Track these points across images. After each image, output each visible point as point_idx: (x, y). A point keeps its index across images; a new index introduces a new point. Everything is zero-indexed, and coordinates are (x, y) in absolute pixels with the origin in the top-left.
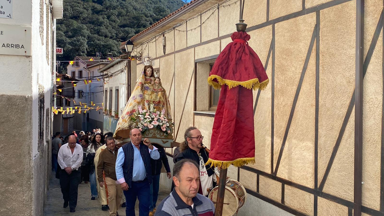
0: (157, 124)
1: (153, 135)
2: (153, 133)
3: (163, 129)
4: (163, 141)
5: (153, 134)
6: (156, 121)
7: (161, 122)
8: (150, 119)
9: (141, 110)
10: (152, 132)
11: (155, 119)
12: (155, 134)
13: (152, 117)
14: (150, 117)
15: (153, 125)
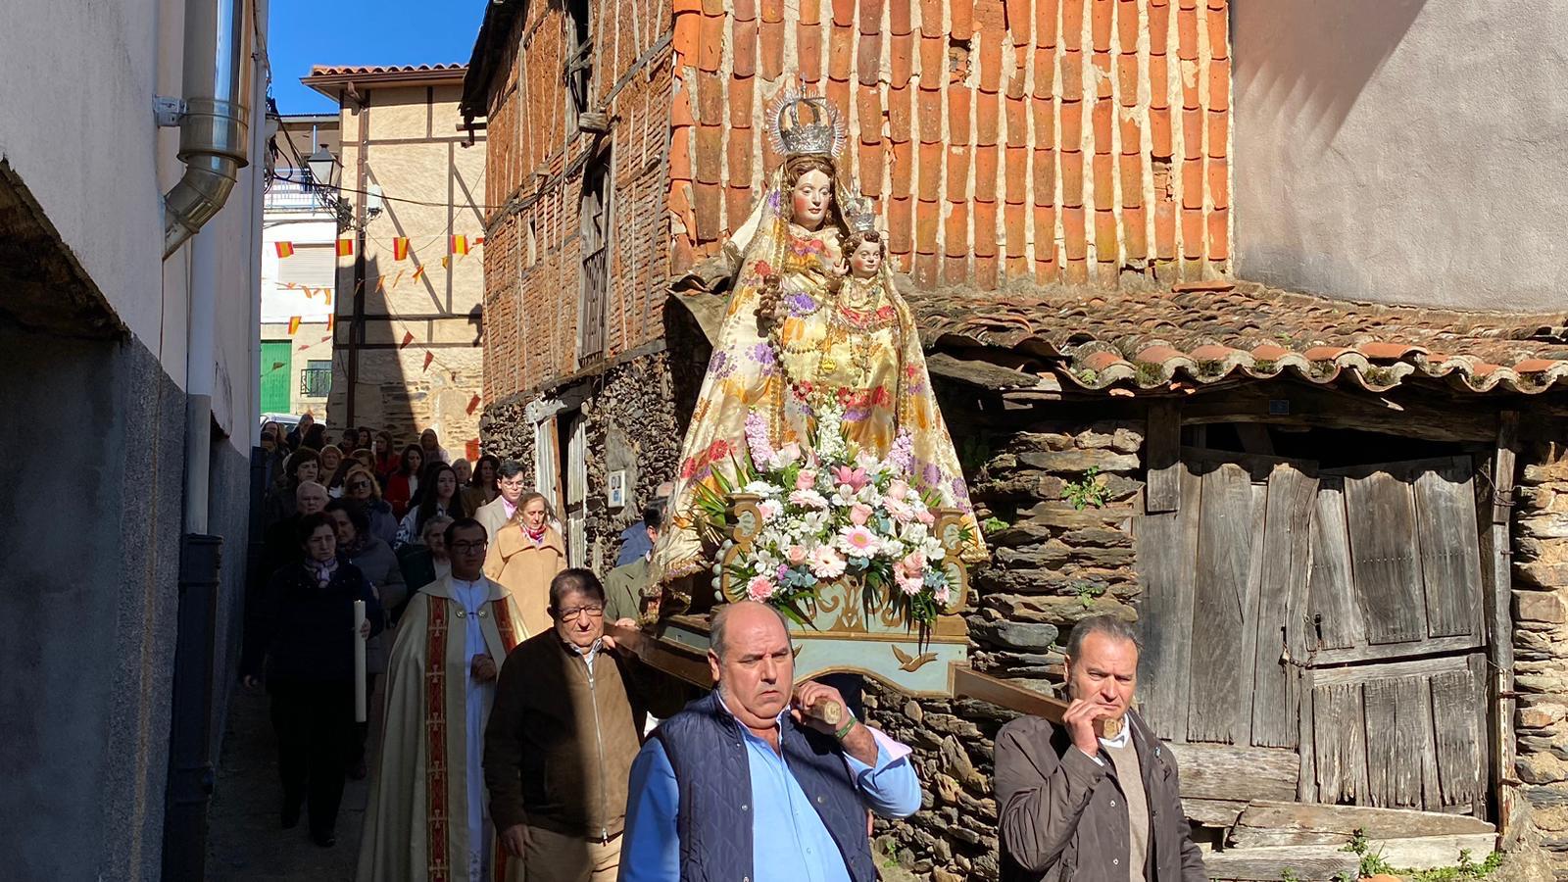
0: (870, 551)
1: (839, 620)
2: (842, 604)
3: (906, 576)
4: (901, 657)
5: (838, 611)
6: (860, 528)
7: (892, 531)
8: (826, 515)
9: (767, 447)
10: (835, 600)
11: (854, 515)
12: (855, 612)
13: (837, 500)
14: (823, 502)
15: (847, 556)
